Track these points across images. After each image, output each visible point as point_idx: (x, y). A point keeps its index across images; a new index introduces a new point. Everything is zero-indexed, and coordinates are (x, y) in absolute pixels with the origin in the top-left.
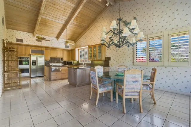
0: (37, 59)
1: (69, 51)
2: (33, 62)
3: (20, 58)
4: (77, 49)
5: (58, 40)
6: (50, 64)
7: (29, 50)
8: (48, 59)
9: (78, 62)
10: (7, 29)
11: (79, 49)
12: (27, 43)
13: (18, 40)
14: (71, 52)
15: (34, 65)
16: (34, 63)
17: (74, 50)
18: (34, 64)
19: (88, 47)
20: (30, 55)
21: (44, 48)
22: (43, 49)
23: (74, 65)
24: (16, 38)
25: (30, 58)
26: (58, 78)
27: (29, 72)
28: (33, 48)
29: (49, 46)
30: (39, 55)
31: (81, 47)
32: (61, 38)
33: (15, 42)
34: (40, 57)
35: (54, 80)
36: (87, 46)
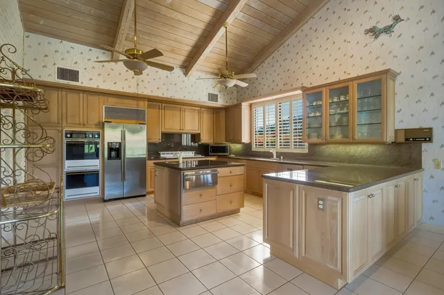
0: (123, 137)
1: (215, 111)
2: (110, 149)
3: (71, 137)
4: (245, 106)
5: (186, 74)
6: (162, 156)
7: (100, 109)
8: (157, 138)
9: (248, 146)
10: (27, 34)
11: (251, 106)
12: (93, 85)
13: (63, 73)
14: (223, 114)
15: (114, 159)
16: (116, 151)
17: (238, 106)
18: (113, 153)
19: (300, 92)
20: (102, 125)
21: (146, 103)
22: (143, 105)
23: (233, 156)
24: (57, 66)
25: (100, 135)
26: (205, 214)
27: (97, 185)
28: (112, 102)
29: (160, 95)
30: (130, 126)
31: (261, 96)
32: (197, 70)
33: (53, 78)
34: (134, 132)
35: (191, 223)
36: (296, 89)
